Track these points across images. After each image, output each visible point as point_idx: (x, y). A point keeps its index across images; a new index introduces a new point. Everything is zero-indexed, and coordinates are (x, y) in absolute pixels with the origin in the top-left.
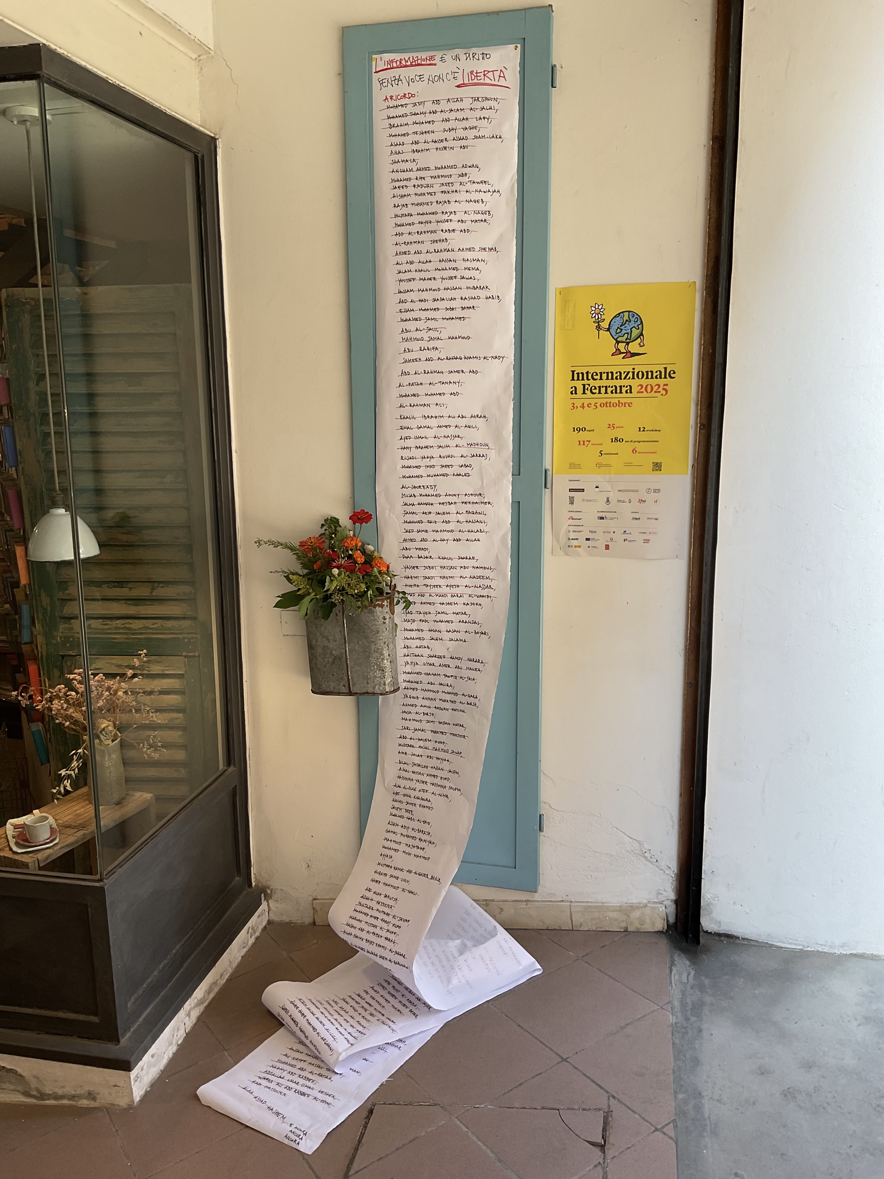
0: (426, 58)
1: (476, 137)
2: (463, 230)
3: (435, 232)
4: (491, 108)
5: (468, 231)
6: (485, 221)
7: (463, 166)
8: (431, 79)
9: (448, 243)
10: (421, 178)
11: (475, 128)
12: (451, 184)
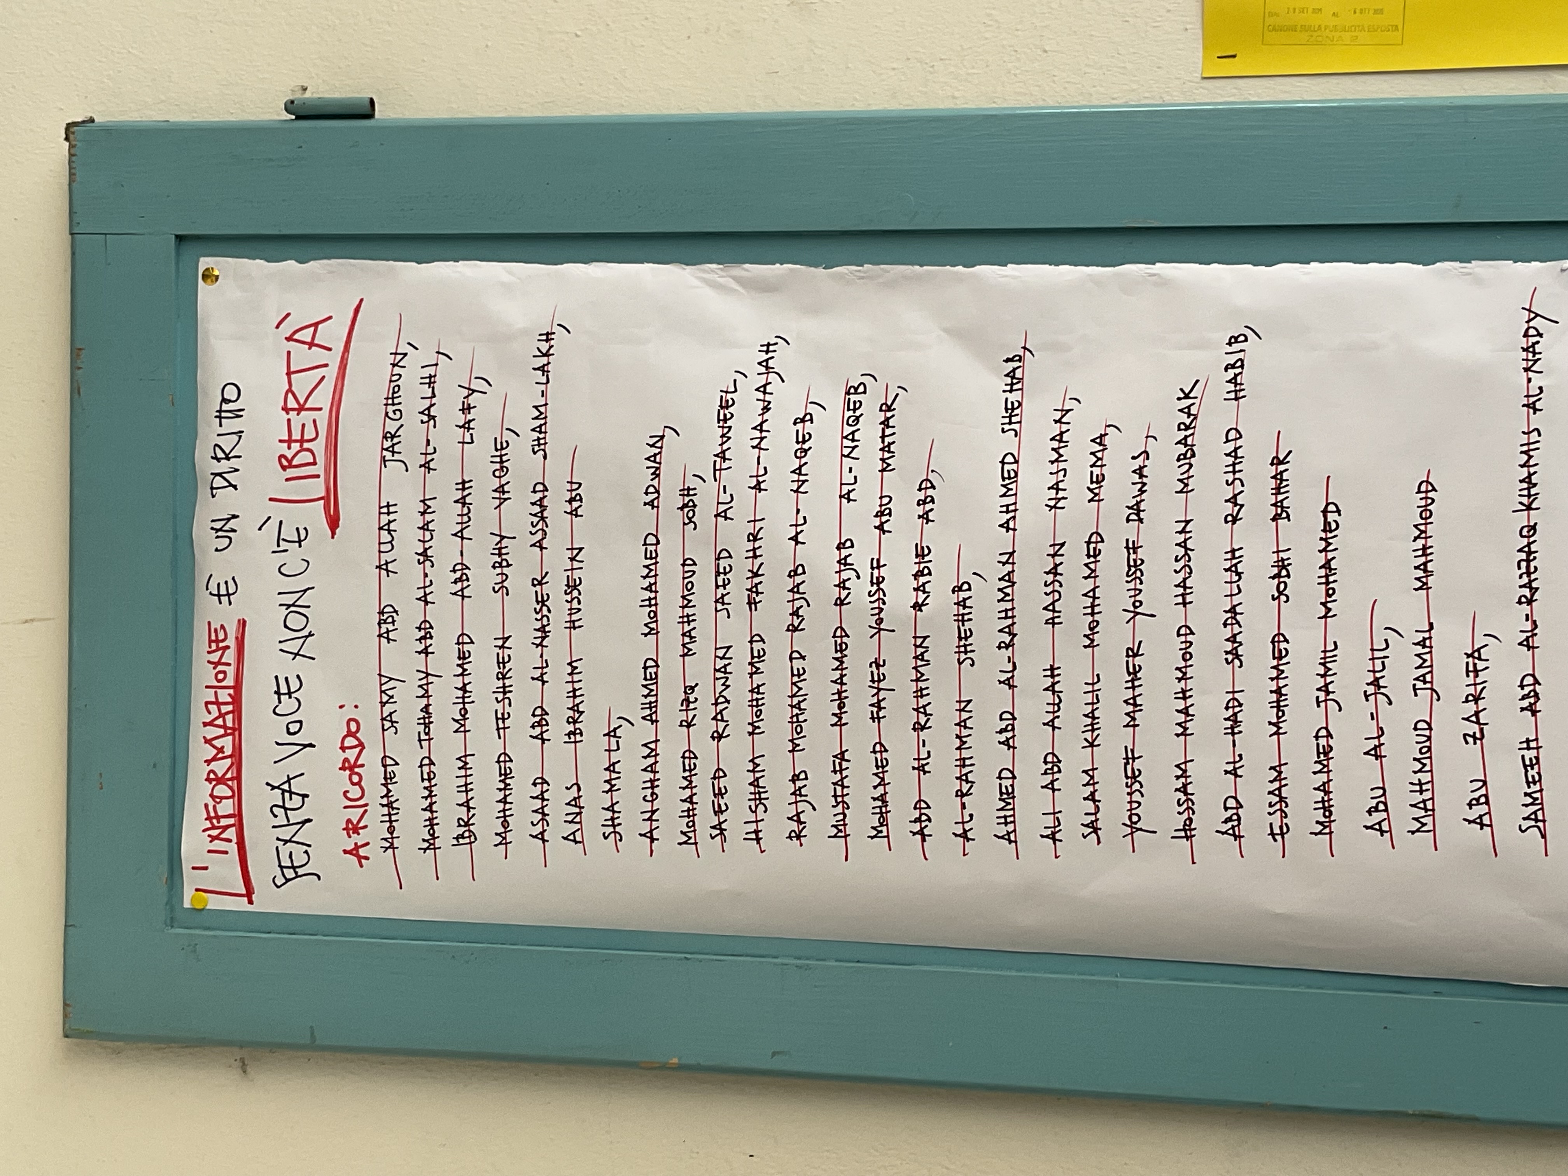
0: (216, 664)
1: (539, 446)
2: (920, 510)
3: (920, 643)
4: (431, 381)
5: (926, 484)
6: (889, 409)
7: (651, 504)
8: (293, 646)
9: (974, 581)
10: (687, 700)
11: (501, 447)
12: (723, 563)
